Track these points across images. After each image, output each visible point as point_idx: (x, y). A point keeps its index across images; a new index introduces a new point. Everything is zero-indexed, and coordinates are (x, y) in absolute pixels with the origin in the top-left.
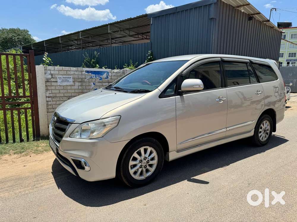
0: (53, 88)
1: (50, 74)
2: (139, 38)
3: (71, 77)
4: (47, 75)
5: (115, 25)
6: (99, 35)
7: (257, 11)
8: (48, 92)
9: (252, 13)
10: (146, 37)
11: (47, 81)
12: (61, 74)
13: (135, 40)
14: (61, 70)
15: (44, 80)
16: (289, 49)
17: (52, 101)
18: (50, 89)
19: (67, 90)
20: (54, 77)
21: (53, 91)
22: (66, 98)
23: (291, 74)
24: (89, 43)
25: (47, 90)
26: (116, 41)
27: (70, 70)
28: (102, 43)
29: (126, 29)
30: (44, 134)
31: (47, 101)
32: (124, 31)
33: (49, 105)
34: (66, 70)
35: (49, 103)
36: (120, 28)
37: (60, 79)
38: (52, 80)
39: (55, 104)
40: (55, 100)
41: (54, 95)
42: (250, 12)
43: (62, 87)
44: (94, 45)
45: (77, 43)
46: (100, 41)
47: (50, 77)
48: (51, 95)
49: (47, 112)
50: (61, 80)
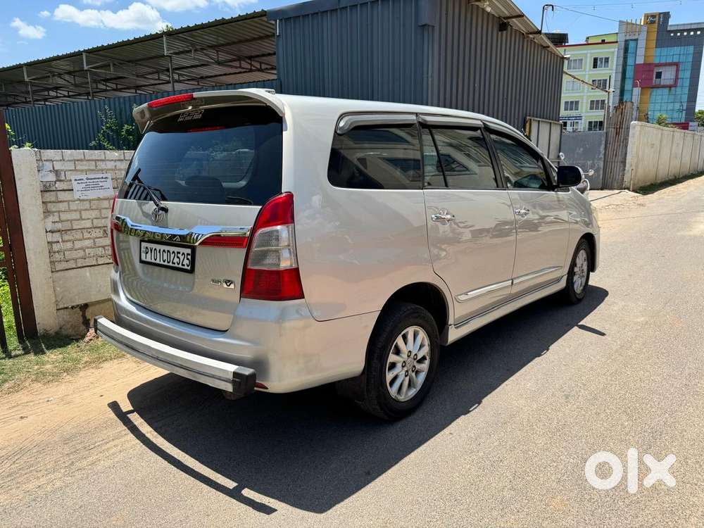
0: (62, 206)
1: (50, 171)
2: (244, 68)
3: (109, 175)
4: (43, 173)
5: (180, 35)
6: (135, 62)
7: (518, 11)
8: (51, 219)
9: (507, 14)
10: (259, 67)
11: (46, 189)
12: (82, 171)
13: (230, 74)
14: (81, 160)
15: (39, 187)
16: (590, 92)
17: (63, 241)
18: (54, 210)
19: (100, 210)
20: (63, 178)
21: (64, 217)
22: (98, 230)
23: (582, 149)
24: (107, 80)
25: (47, 213)
26: (179, 75)
27: (103, 158)
28: (141, 82)
29: (209, 46)
30: (48, 329)
31: (48, 243)
32: (205, 51)
33: (55, 253)
34: (94, 158)
35: (56, 247)
36: (193, 45)
37: (79, 182)
38: (59, 186)
39: (71, 250)
40: (71, 238)
41: (67, 226)
42: (503, 12)
43: (87, 205)
44: (119, 87)
45: (73, 82)
46: (137, 76)
47: (52, 177)
48: (59, 226)
49: (52, 272)
50: (84, 185)
